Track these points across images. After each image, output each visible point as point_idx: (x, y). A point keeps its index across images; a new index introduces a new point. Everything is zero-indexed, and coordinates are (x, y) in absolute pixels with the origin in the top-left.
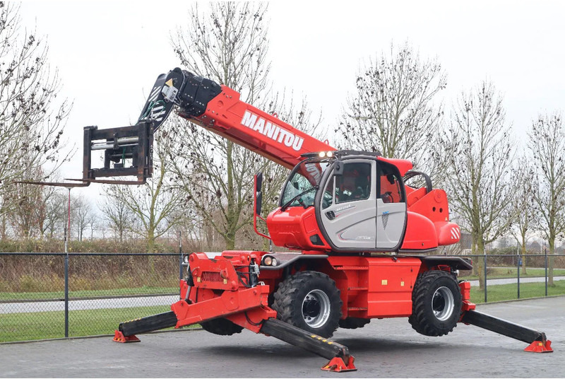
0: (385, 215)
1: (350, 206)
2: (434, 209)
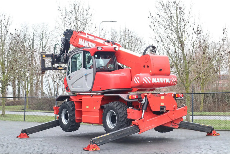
0: (86, 75)
1: (75, 73)
2: (144, 66)
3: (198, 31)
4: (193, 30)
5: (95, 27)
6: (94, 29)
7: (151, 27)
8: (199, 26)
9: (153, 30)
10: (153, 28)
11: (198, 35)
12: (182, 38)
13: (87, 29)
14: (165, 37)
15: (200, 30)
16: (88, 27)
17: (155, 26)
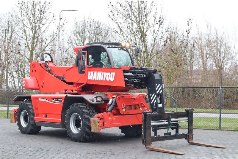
3: (160, 21)
4: (155, 20)
5: (53, 16)
6: (52, 18)
7: (109, 16)
8: (161, 16)
9: (112, 19)
10: (112, 17)
11: (160, 25)
12: (144, 29)
13: (45, 17)
14: (125, 28)
15: (162, 21)
16: (46, 16)
17: (113, 15)
